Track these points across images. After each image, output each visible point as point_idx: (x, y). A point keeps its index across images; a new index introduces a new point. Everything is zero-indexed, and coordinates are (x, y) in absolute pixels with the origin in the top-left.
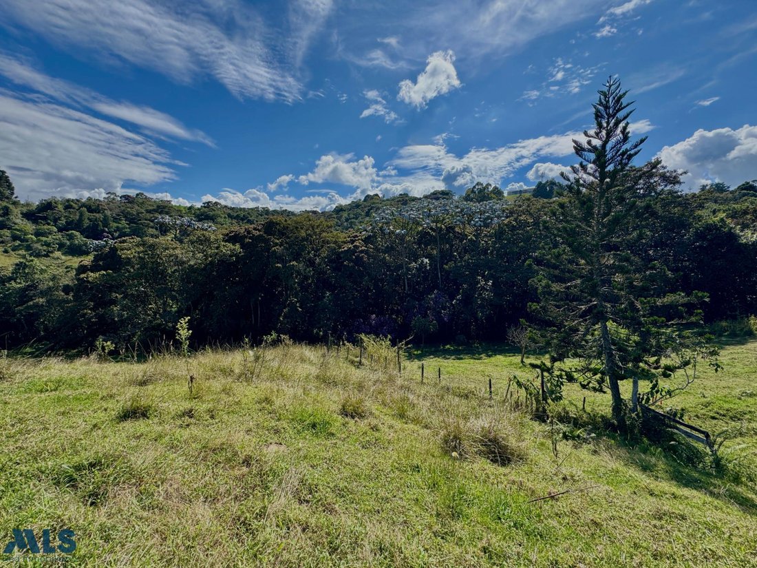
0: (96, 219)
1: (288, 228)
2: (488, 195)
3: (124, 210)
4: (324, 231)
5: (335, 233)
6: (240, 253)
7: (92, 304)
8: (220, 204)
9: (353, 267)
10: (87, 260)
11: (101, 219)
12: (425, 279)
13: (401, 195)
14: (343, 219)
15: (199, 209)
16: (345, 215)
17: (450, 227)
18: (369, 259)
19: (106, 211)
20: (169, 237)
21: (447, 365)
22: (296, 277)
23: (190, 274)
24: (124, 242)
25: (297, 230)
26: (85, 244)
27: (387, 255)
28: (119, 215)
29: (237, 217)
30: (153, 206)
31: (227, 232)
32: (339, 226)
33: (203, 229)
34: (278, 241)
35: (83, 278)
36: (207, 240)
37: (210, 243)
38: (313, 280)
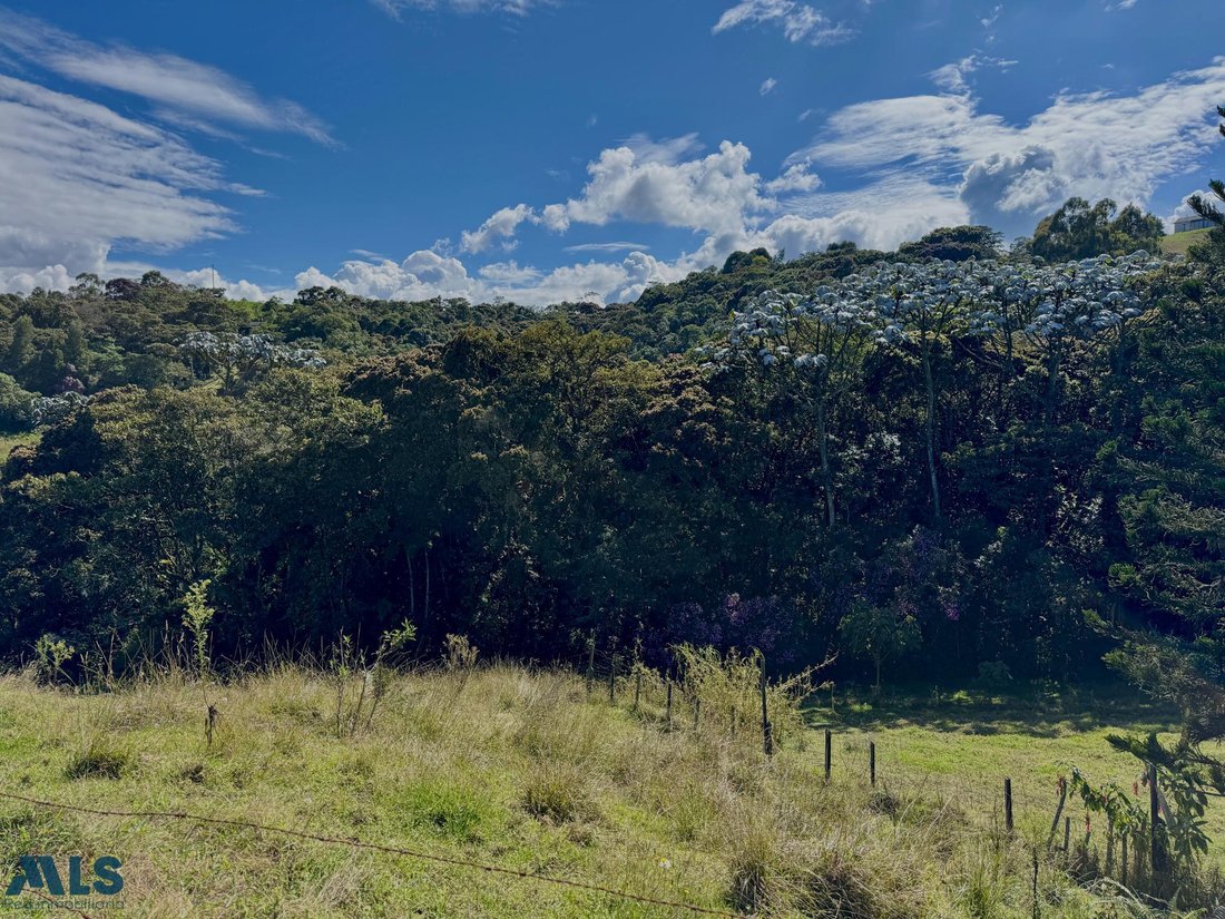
0: (51, 342)
1: (505, 356)
2: (1106, 234)
3: (114, 318)
4: (601, 363)
5: (630, 365)
6: (382, 424)
7: (34, 553)
8: (342, 293)
9: (677, 459)
10: (28, 443)
11: (63, 342)
12: (889, 492)
13: (833, 247)
14: (665, 324)
15: (289, 309)
16: (669, 312)
17: (967, 340)
18: (720, 437)
19: (73, 323)
20: (214, 385)
21: (941, 746)
22: (525, 485)
23: (256, 481)
24: (109, 399)
25: (529, 360)
26: (25, 406)
27: (771, 425)
28: (100, 331)
29: (384, 328)
30: (180, 305)
31: (351, 369)
32: (652, 345)
33: (291, 364)
34: (478, 393)
35: (16, 490)
36: (302, 389)
37: (309, 399)
38: (570, 495)
